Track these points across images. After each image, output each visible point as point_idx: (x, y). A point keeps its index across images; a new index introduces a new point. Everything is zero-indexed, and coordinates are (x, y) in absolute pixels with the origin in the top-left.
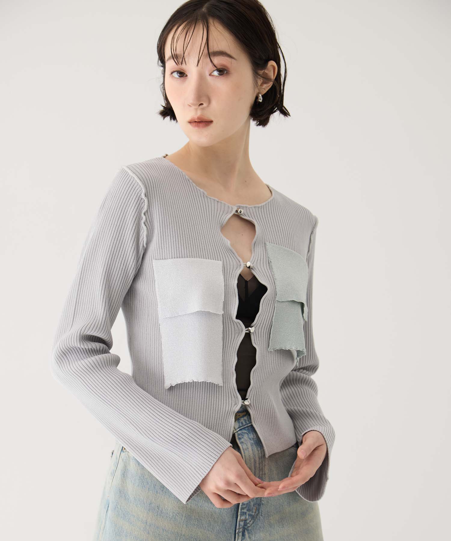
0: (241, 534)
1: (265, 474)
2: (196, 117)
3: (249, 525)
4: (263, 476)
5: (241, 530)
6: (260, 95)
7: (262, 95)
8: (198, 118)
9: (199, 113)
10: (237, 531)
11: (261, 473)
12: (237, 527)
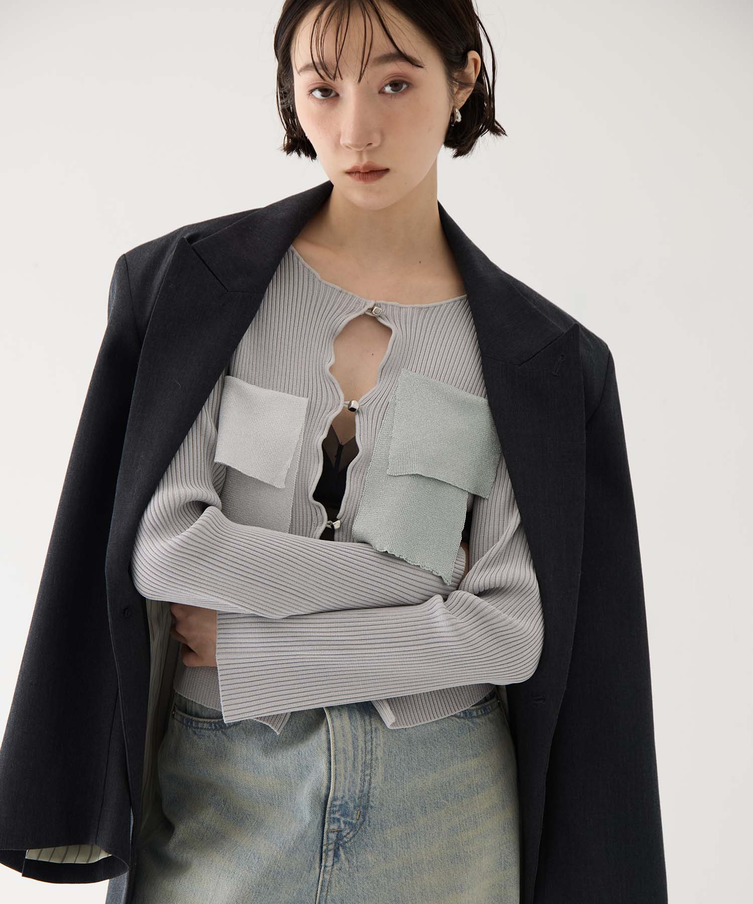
0: (331, 853)
1: (377, 759)
2: (361, 167)
3: (345, 839)
4: (373, 762)
5: (331, 847)
6: (457, 111)
7: (459, 108)
8: (365, 167)
9: (365, 160)
10: (324, 848)
11: (369, 757)
12: (325, 843)
